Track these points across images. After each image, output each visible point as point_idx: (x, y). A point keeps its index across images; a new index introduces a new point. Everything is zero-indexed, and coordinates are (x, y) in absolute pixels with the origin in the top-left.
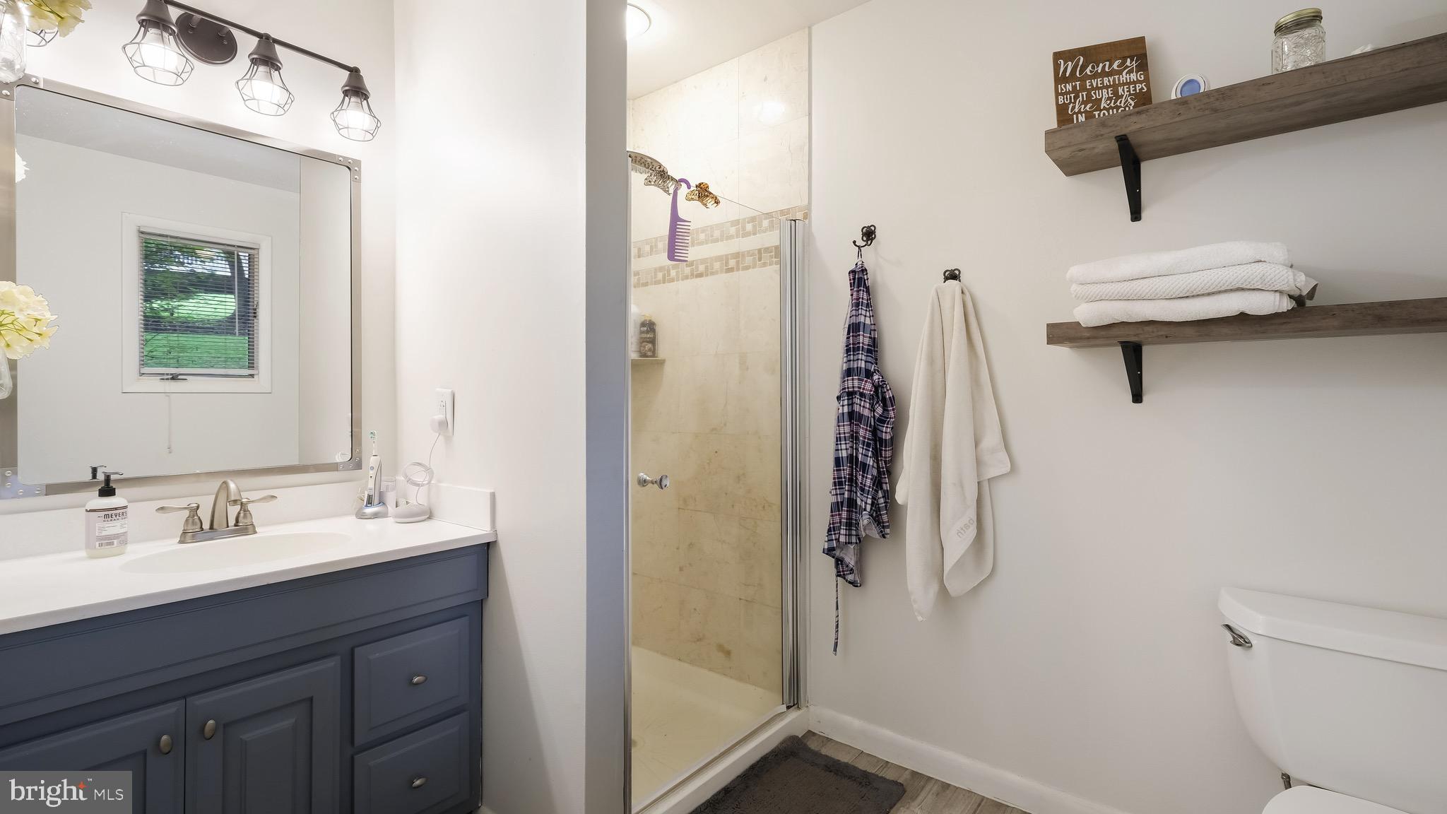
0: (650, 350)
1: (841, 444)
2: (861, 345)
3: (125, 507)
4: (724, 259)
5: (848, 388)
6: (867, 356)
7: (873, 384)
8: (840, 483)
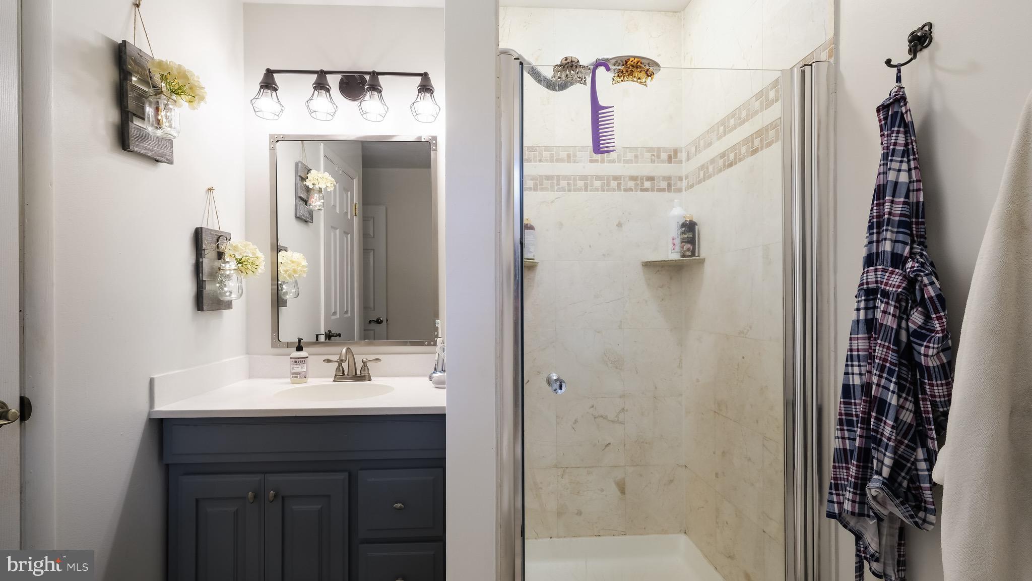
0: (688, 250)
1: (852, 366)
2: (886, 216)
3: (307, 357)
4: (749, 140)
5: (867, 283)
6: (898, 232)
7: (905, 276)
8: (850, 423)
